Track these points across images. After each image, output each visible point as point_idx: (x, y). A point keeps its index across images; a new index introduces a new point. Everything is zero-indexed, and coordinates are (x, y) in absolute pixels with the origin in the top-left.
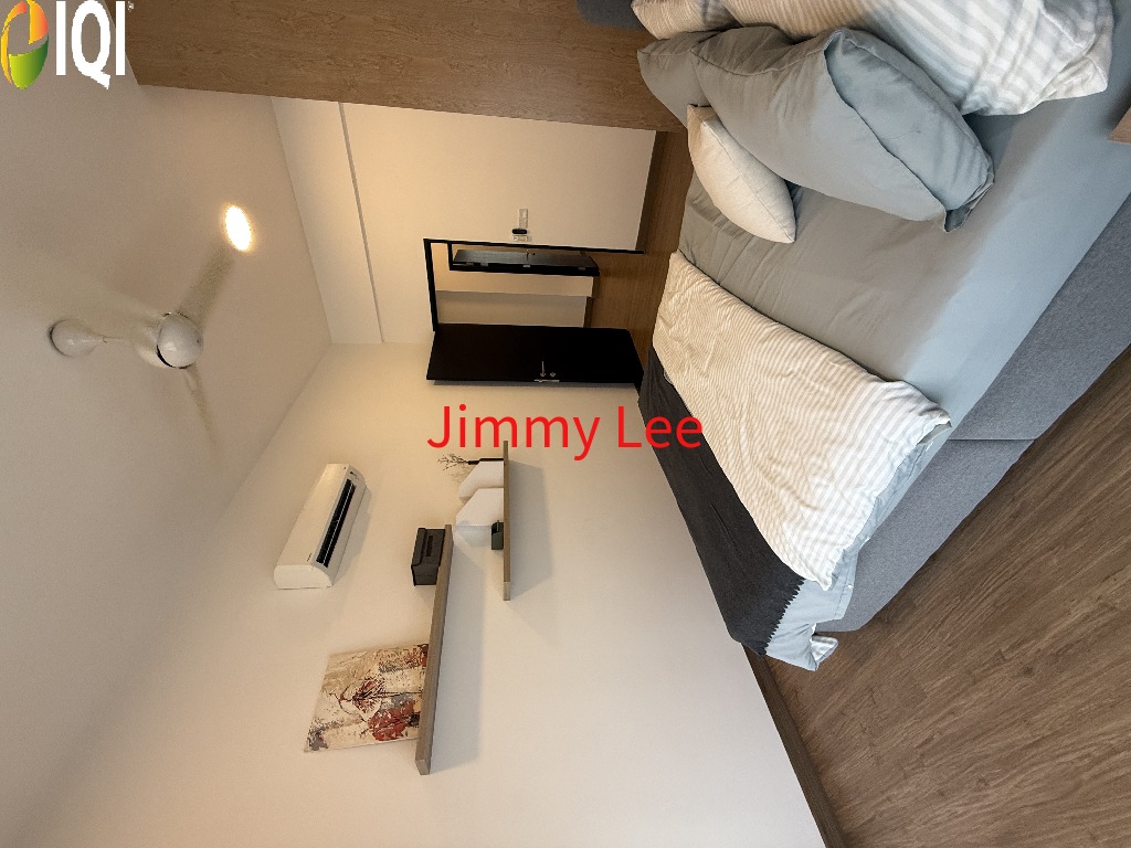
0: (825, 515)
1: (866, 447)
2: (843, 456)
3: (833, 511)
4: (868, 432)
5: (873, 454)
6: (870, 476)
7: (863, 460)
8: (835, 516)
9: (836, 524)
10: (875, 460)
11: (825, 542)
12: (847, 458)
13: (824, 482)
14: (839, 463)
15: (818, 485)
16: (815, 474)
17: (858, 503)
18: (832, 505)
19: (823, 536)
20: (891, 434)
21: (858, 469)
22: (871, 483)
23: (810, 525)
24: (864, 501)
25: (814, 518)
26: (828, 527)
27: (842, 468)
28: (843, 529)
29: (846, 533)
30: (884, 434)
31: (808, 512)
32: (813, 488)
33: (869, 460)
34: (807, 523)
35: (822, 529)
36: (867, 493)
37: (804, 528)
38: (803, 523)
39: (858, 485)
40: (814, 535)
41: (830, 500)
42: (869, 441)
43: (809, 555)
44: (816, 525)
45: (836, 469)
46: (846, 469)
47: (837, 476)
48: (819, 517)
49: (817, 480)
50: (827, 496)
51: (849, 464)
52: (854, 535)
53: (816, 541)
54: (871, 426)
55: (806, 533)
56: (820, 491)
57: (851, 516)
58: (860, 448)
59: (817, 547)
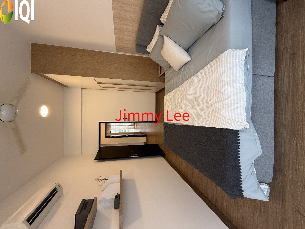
0: (232, 97)
1: (232, 67)
2: (227, 75)
3: (234, 95)
4: (230, 63)
5: (235, 68)
6: (238, 75)
7: (233, 72)
8: (236, 96)
9: (237, 99)
10: (236, 70)
11: (237, 108)
12: (229, 75)
13: (226, 88)
14: (227, 78)
15: (225, 90)
16: (222, 88)
17: (240, 87)
18: (232, 93)
19: (236, 106)
20: (236, 60)
21: (233, 75)
22: (239, 77)
23: (230, 105)
24: (241, 85)
25: (230, 102)
26: (236, 102)
27: (229, 79)
28: (240, 99)
29: (242, 100)
30: (234, 61)
31: (226, 101)
32: (224, 93)
33: (235, 71)
34: (228, 106)
35: (234, 104)
36: (240, 82)
37: (228, 107)
38: (227, 106)
39: (236, 80)
40: (232, 107)
41: (231, 92)
42: (232, 65)
43: (235, 118)
44: (231, 104)
45: (227, 80)
46: (230, 78)
47: (229, 82)
48: (231, 100)
49: (224, 89)
50: (229, 91)
51: (230, 76)
52: (245, 100)
53: (234, 109)
54: (230, 61)
55: (230, 109)
56: (226, 91)
57: (240, 93)
58: (230, 69)
59: (236, 111)
